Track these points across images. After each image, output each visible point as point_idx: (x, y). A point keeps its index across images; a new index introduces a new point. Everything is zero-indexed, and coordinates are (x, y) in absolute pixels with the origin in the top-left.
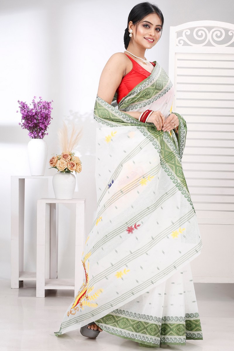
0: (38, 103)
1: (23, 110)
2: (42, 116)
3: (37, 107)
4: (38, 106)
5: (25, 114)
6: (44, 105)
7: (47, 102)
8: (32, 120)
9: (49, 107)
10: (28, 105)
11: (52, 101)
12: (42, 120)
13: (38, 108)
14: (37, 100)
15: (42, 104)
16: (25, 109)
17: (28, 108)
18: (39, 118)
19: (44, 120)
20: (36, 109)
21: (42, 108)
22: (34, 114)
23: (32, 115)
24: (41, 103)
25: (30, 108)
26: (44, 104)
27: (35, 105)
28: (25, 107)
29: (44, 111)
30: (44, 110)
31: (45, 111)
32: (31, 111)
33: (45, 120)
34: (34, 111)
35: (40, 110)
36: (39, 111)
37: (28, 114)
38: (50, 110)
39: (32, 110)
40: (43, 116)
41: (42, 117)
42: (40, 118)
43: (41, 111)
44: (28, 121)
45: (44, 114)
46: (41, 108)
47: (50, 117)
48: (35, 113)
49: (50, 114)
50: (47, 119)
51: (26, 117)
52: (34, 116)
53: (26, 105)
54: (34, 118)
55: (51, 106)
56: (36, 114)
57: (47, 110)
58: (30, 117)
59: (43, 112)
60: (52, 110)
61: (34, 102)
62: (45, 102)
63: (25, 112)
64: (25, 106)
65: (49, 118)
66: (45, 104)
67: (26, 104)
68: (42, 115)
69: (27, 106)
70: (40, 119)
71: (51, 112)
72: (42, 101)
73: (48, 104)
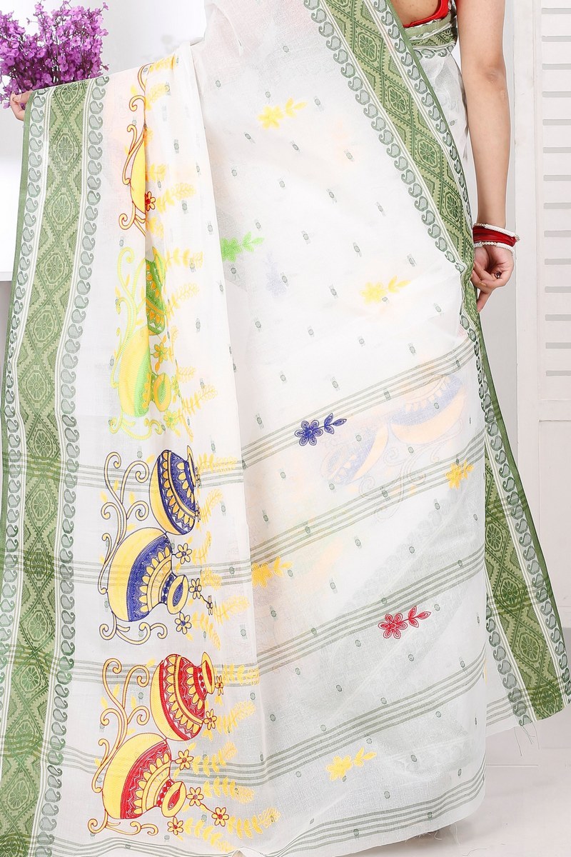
0: (57, 15)
1: (5, 40)
2: (70, 61)
3: (53, 28)
4: (56, 25)
5: (12, 54)
6: (75, 23)
7: (86, 9)
8: (38, 76)
9: (94, 29)
10: (21, 24)
11: (106, 7)
12: (70, 76)
13: (54, 33)
14: (50, 8)
15: (68, 18)
16: (10, 36)
17: (21, 34)
18: (62, 69)
19: (78, 72)
20: (48, 35)
21: (71, 31)
22: (42, 54)
23: (35, 57)
24: (67, 14)
25: (27, 33)
26: (75, 18)
27: (44, 23)
28: (12, 30)
29: (76, 42)
30: (78, 39)
31: (79, 43)
32: (33, 45)
33: (83, 74)
34: (40, 44)
35: (63, 38)
36: (59, 42)
37: (21, 54)
38: (97, 37)
39: (35, 39)
40: (73, 62)
41: (72, 65)
42: (64, 66)
43: (67, 44)
44: (22, 80)
45: (78, 52)
46: (65, 31)
47: (99, 63)
48: (44, 50)
49: (97, 51)
50: (89, 69)
51: (17, 65)
52: (42, 60)
53: (14, 22)
54: (43, 69)
55: (103, 24)
56: (49, 54)
57: (88, 40)
58: (28, 64)
59: (74, 45)
60: (104, 39)
61: (42, 13)
62: (81, 10)
63: (10, 47)
64: (12, 25)
65: (95, 67)
66: (80, 16)
67: (14, 18)
68: (71, 55)
69: (16, 28)
70: (65, 72)
71: (101, 45)
72: (67, 7)
73: (91, 16)
